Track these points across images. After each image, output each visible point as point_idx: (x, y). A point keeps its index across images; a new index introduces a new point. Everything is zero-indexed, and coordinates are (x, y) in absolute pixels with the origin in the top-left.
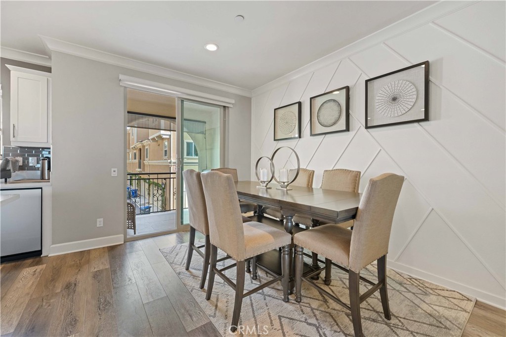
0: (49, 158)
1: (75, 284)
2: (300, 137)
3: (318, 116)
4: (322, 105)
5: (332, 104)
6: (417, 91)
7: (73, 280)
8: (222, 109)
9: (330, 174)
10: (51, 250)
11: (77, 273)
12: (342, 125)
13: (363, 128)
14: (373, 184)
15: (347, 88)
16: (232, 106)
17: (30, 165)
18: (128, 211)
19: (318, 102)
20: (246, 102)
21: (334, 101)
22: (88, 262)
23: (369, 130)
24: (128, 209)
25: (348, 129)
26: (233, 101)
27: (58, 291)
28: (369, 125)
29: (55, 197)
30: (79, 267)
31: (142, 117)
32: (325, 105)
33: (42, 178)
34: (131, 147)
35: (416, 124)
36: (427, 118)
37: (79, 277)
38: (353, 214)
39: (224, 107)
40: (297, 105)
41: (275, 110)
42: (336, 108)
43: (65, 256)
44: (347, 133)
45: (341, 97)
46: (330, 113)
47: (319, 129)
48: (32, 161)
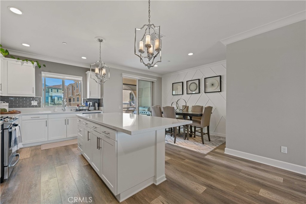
2: (183, 94)
3: (189, 88)
4: (191, 84)
5: (194, 84)
6: (218, 83)
8: (152, 83)
9: (194, 107)
12: (197, 91)
13: (204, 93)
14: (205, 108)
15: (199, 80)
16: (155, 81)
19: (190, 83)
20: (160, 79)
21: (195, 83)
23: (206, 93)
25: (199, 93)
26: (156, 80)
28: (206, 92)
32: (192, 84)
35: (218, 92)
36: (221, 91)
38: (201, 115)
39: (152, 82)
40: (182, 83)
41: (173, 84)
42: (195, 85)
44: (199, 94)
45: (197, 82)
46: (193, 87)
47: (190, 92)
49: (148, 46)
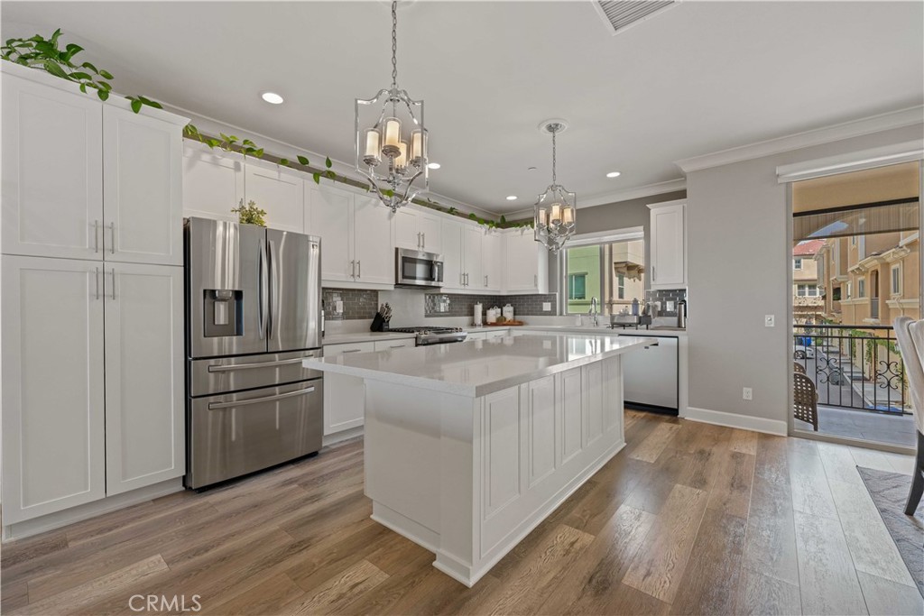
0: (685, 301)
1: (709, 454)
7: (707, 449)
10: (688, 413)
11: (713, 446)
17: (668, 310)
18: (796, 389)
22: (729, 439)
24: (796, 385)
27: (692, 452)
29: (691, 348)
30: (716, 441)
31: (843, 215)
33: (679, 326)
34: (831, 279)
37: (715, 449)
43: (702, 425)
48: (670, 306)
49: (391, 151)
